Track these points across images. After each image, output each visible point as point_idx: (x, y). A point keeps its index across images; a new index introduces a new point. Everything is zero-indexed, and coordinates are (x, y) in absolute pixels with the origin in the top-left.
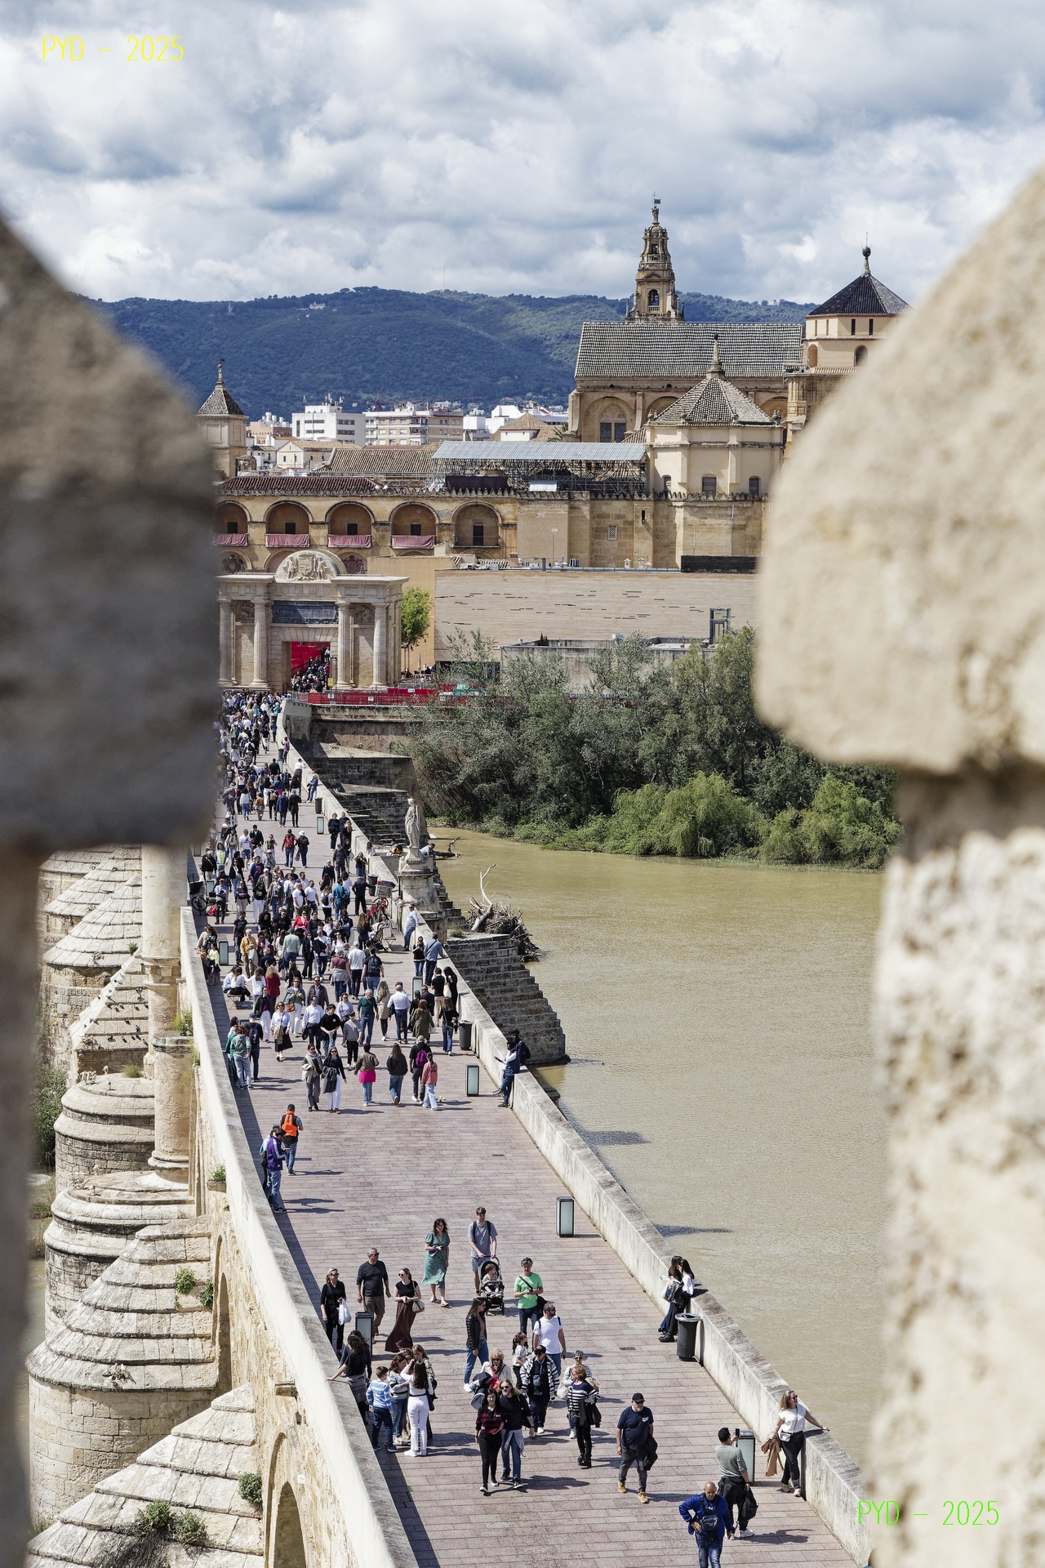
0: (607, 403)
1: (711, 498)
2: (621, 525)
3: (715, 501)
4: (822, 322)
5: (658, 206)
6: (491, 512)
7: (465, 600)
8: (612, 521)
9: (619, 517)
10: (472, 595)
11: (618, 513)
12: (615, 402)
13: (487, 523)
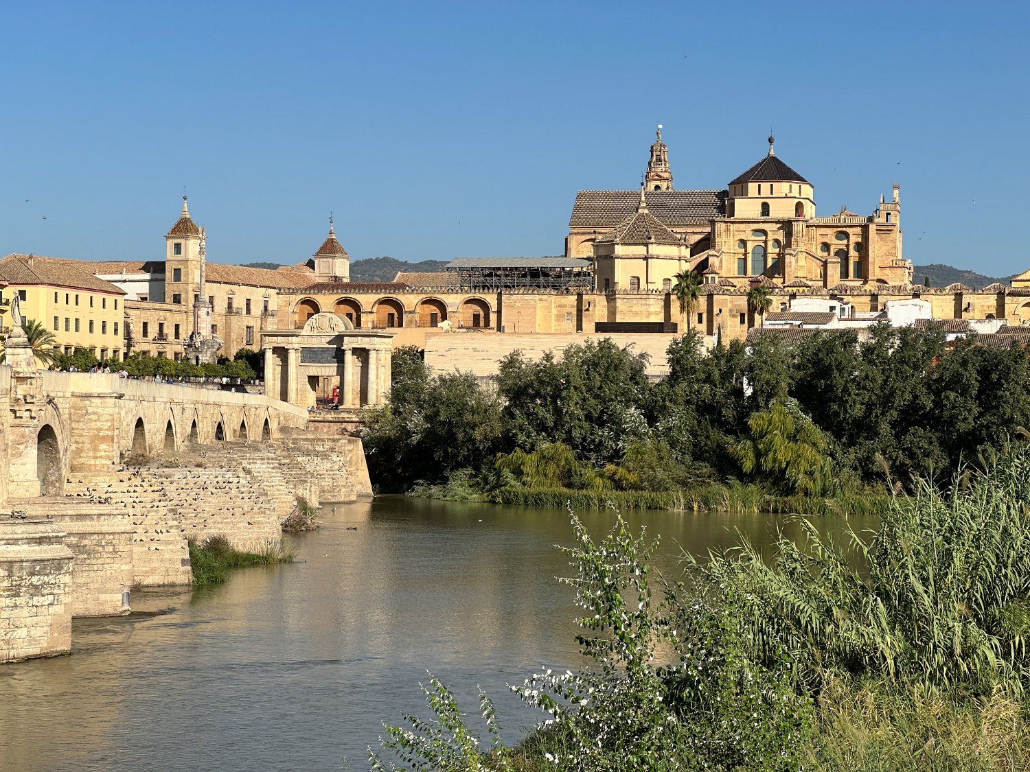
1: (636, 293)
2: (573, 311)
3: (638, 295)
4: (738, 186)
6: (484, 304)
7: (444, 353)
8: (568, 309)
9: (573, 307)
10: (451, 350)
11: (572, 304)
13: (482, 312)
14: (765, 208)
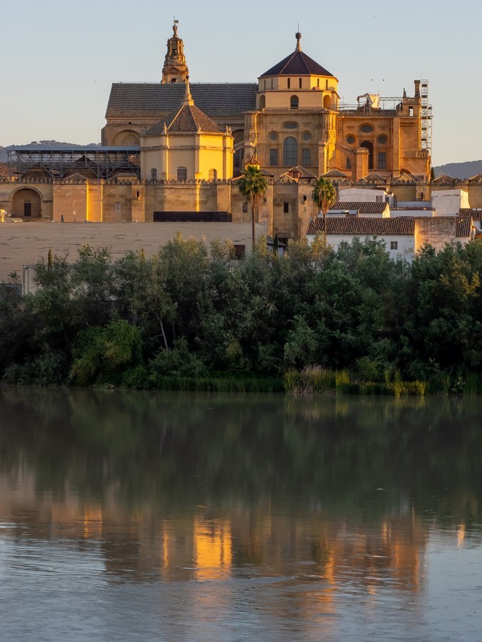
0: (126, 134)
1: (183, 183)
2: (122, 200)
3: (185, 185)
4: (268, 80)
5: (177, 24)
6: (35, 193)
8: (117, 199)
9: (122, 196)
10: (12, 238)
11: (121, 193)
12: (132, 134)
13: (33, 201)
14: (295, 101)
